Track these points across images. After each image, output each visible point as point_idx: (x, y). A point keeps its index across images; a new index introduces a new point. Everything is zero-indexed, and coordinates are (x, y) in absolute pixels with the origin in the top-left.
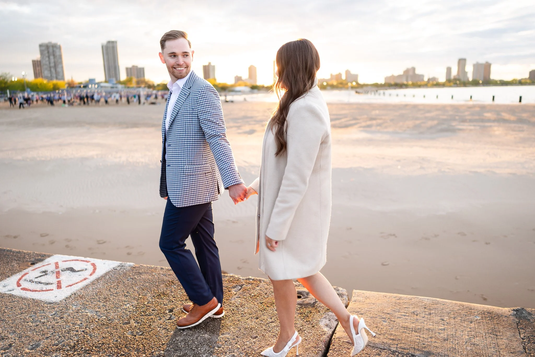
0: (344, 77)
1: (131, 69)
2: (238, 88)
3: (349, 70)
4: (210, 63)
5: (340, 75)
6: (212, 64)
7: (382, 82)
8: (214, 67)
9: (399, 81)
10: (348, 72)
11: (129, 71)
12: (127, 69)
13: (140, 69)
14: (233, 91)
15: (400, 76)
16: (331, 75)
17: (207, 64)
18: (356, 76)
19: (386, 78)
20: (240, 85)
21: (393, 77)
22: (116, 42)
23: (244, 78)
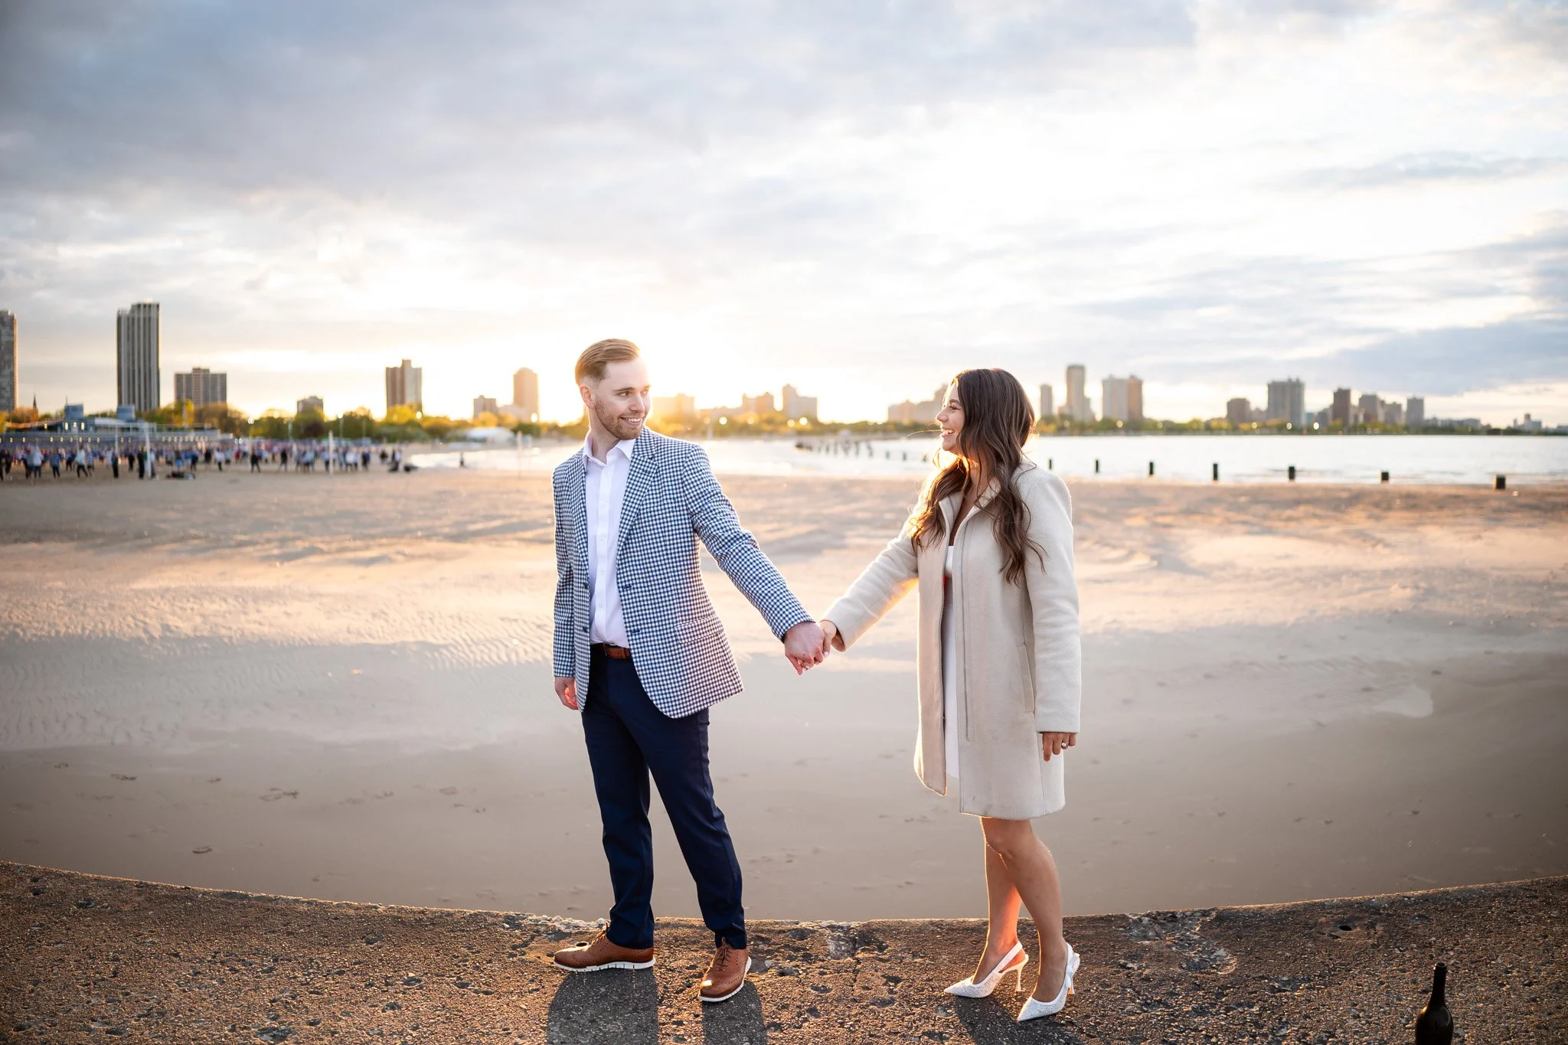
0: (778, 405)
1: (188, 376)
2: (478, 432)
3: (793, 385)
4: (409, 361)
5: (768, 398)
6: (414, 365)
7: (880, 417)
8: (418, 373)
9: (922, 418)
10: (788, 391)
11: (184, 383)
12: (179, 377)
13: (215, 376)
14: (463, 439)
15: (925, 405)
16: (745, 398)
17: (399, 365)
18: (813, 402)
19: (892, 410)
20: (484, 424)
21: (907, 406)
22: (158, 306)
23: (500, 404)
